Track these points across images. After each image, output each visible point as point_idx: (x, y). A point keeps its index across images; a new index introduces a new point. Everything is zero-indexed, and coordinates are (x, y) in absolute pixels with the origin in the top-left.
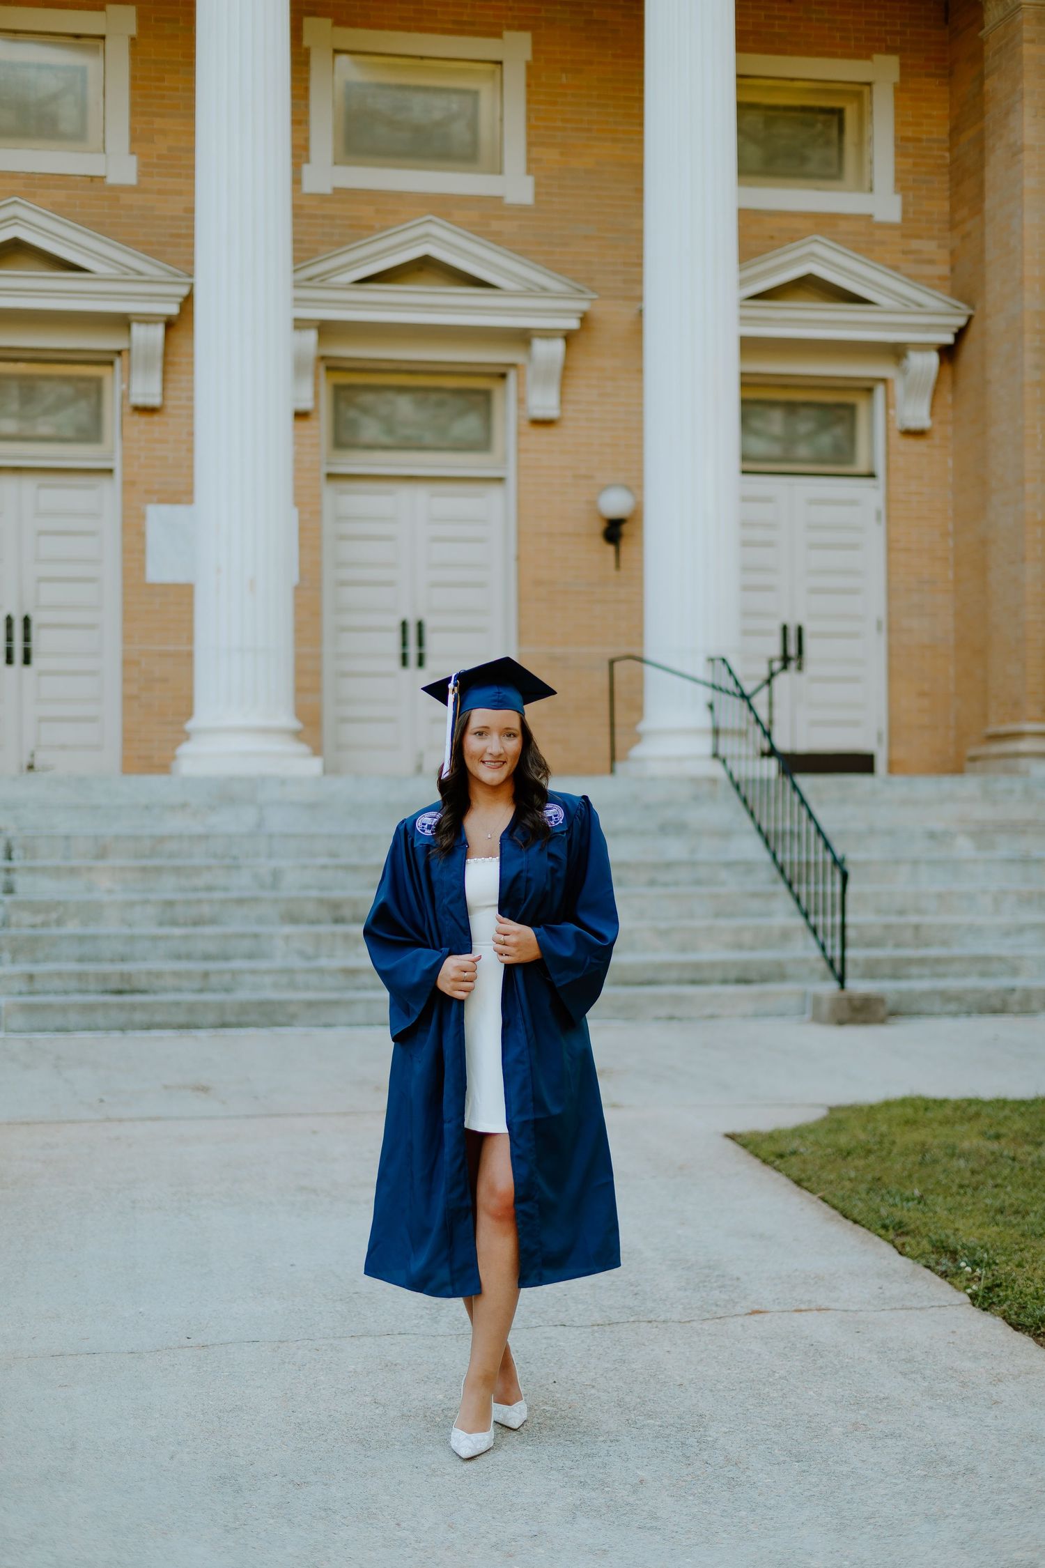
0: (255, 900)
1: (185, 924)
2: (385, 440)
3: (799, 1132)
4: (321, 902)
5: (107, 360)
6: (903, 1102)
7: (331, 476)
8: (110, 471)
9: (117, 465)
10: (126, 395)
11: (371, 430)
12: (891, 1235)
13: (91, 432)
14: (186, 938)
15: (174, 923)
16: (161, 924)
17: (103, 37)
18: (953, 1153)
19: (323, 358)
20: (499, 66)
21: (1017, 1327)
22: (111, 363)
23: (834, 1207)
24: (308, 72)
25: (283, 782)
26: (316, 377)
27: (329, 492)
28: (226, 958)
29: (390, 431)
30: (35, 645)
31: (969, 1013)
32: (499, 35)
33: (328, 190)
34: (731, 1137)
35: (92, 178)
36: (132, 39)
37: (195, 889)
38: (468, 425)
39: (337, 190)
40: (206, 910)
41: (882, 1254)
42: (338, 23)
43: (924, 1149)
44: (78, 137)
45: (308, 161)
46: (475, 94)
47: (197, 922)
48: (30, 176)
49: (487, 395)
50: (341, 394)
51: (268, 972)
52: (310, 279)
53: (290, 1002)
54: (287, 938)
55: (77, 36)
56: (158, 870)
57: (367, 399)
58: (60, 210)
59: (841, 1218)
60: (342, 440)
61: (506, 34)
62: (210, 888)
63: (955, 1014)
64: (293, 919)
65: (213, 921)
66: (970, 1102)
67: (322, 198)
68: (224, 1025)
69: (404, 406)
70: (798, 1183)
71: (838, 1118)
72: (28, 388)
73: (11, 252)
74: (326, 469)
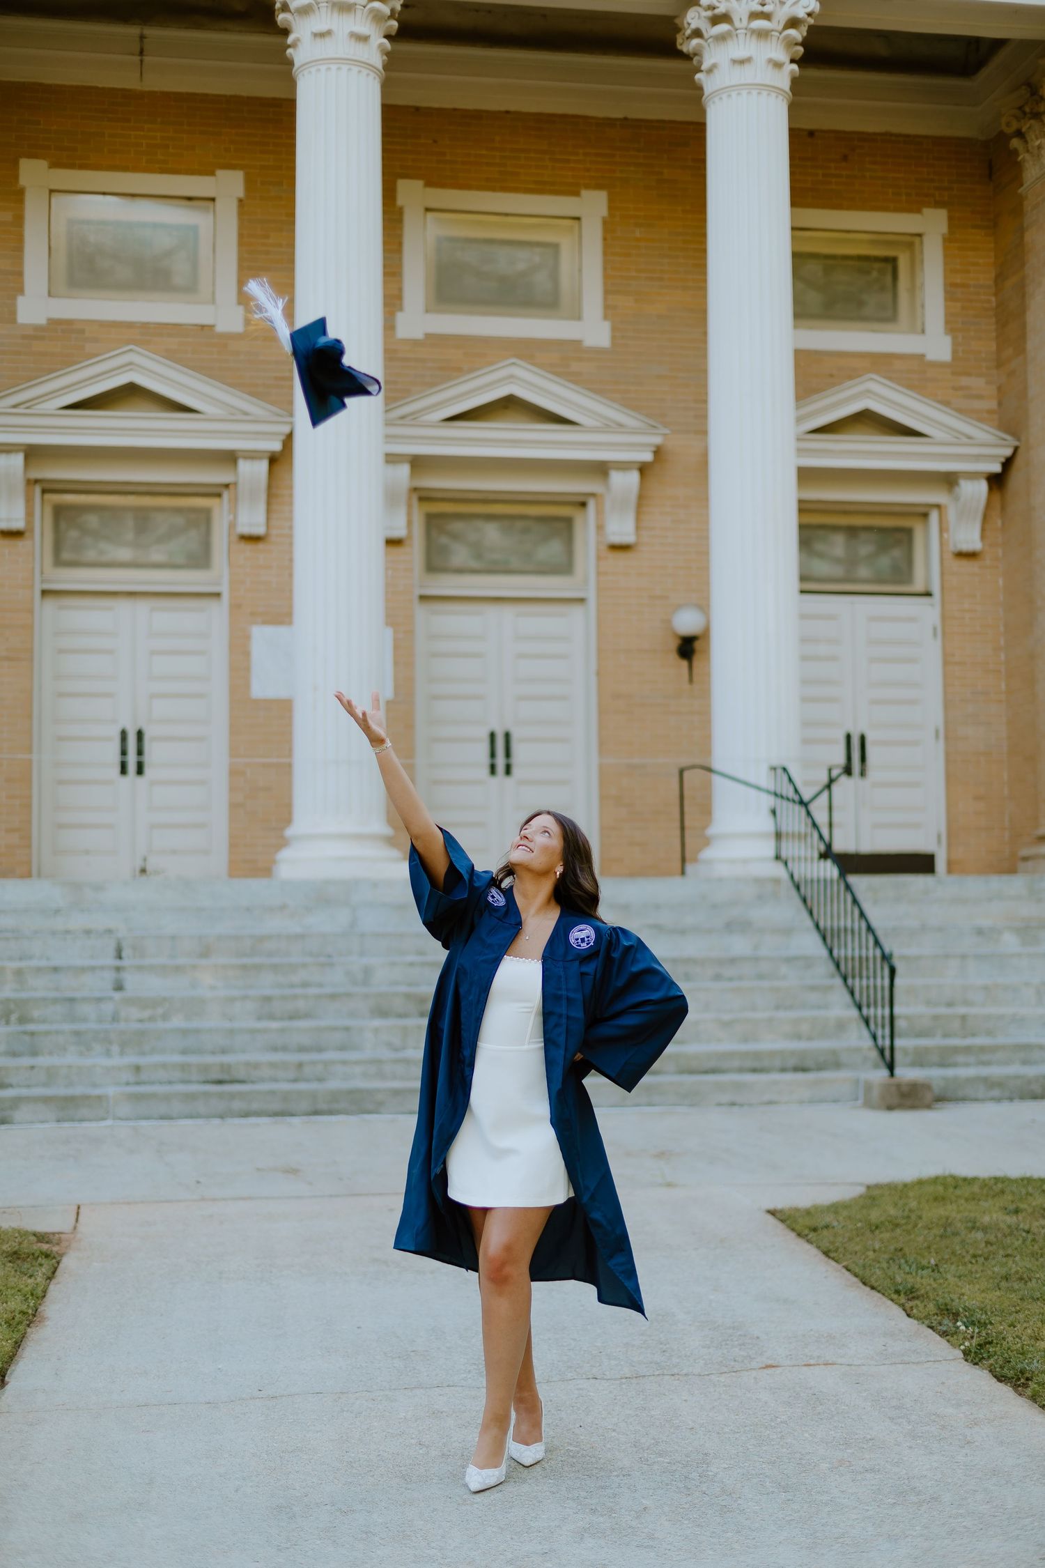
0: (348, 995)
1: (282, 1019)
2: (473, 564)
3: (835, 1208)
4: (408, 996)
5: (215, 492)
6: (935, 1180)
7: (423, 598)
8: (217, 595)
9: (224, 589)
10: (232, 525)
11: (460, 555)
12: (903, 1299)
13: (201, 559)
14: (283, 1030)
15: (271, 1017)
16: (259, 1018)
17: (213, 200)
18: (973, 1226)
19: (415, 489)
20: (577, 221)
21: (1001, 1378)
22: (219, 495)
23: (856, 1275)
24: (401, 229)
25: (375, 884)
26: (409, 506)
27: (421, 613)
28: (320, 1049)
29: (478, 556)
30: (147, 759)
31: (1011, 1099)
32: (577, 194)
33: (420, 335)
34: (772, 1213)
35: (203, 327)
36: (240, 201)
37: (292, 986)
38: (552, 550)
39: (428, 336)
40: (301, 1005)
41: (891, 1315)
42: (429, 184)
43: (947, 1224)
44: (190, 289)
45: (401, 309)
46: (555, 247)
47: (293, 1016)
48: (145, 326)
49: (568, 522)
50: (433, 522)
51: (357, 1063)
52: (402, 418)
53: (378, 1091)
54: (376, 1031)
55: (190, 199)
56: (258, 968)
57: (457, 526)
58: (171, 356)
59: (861, 1284)
60: (435, 563)
61: (584, 193)
62: (305, 985)
63: (998, 1100)
64: (381, 1012)
65: (307, 1016)
66: (997, 1180)
67: (415, 343)
68: (316, 1113)
69: (492, 534)
70: (826, 1253)
71: (874, 1195)
72: (143, 518)
73: (129, 394)
74: (419, 592)
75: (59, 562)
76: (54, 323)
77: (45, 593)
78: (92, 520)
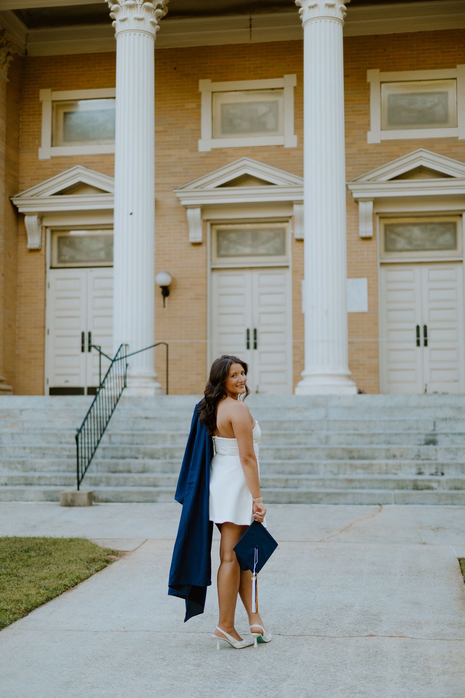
0: (315, 449)
1: (285, 459)
2: (408, 247)
4: (343, 449)
5: (286, 220)
7: (382, 264)
8: (287, 267)
9: (290, 264)
10: (293, 234)
11: (401, 243)
13: (281, 251)
14: (282, 464)
15: (280, 458)
16: (275, 458)
17: (283, 88)
19: (377, 213)
20: (455, 80)
22: (287, 222)
24: (369, 93)
25: (340, 398)
26: (374, 221)
27: (383, 272)
28: (299, 474)
29: (410, 243)
30: (258, 341)
32: (455, 67)
33: (378, 141)
35: (279, 146)
36: (295, 88)
37: (293, 444)
38: (447, 238)
39: (382, 141)
40: (294, 453)
42: (382, 70)
44: (275, 130)
45: (370, 130)
46: (446, 93)
47: (290, 458)
48: (253, 148)
49: (454, 225)
50: (387, 228)
51: (313, 480)
52: (369, 180)
53: (319, 493)
54: (325, 465)
55: (273, 89)
56: (277, 435)
57: (399, 229)
58: (265, 161)
60: (389, 248)
61: (458, 66)
62: (299, 444)
64: (332, 457)
65: (297, 458)
67: (376, 145)
68: (290, 503)
69: (416, 232)
72: (255, 234)
73: (244, 179)
74: (379, 261)
75: (219, 255)
76: (214, 150)
77: (213, 269)
78: (233, 236)
